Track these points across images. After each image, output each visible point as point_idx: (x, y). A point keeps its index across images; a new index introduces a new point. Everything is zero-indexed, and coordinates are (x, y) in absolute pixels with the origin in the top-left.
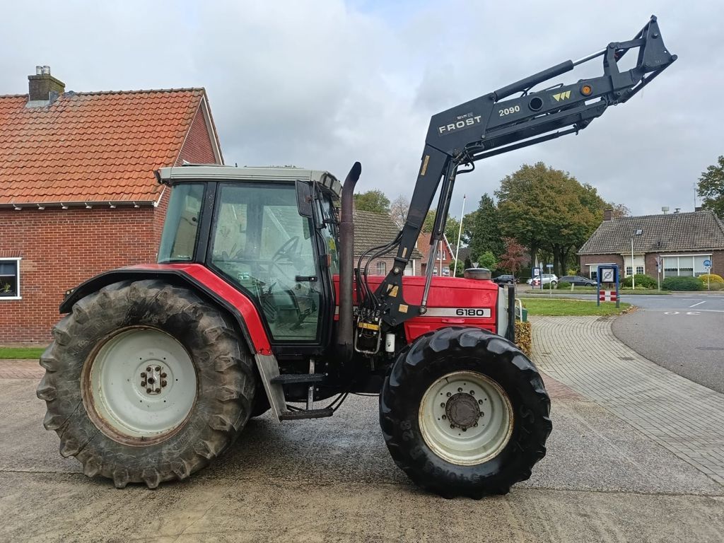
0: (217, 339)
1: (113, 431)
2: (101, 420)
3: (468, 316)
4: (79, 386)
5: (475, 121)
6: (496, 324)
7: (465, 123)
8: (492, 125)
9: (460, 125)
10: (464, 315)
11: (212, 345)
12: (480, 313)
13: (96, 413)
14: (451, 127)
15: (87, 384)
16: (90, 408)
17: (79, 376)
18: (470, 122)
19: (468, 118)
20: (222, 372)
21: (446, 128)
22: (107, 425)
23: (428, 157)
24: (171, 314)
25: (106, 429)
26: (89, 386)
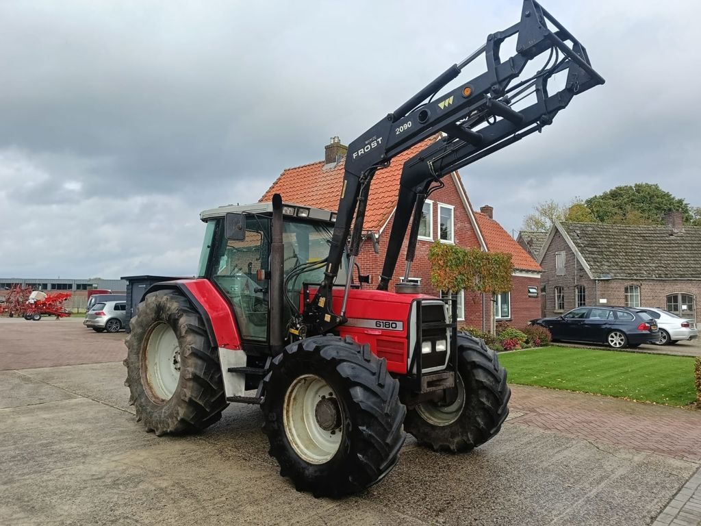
0: (186, 333)
1: (152, 392)
2: (148, 384)
3: (384, 328)
4: (139, 359)
5: (378, 142)
6: (408, 337)
7: (371, 146)
8: (392, 143)
9: (367, 149)
10: (381, 327)
11: (183, 337)
12: (394, 325)
13: (147, 379)
14: (361, 152)
15: (145, 358)
16: (144, 375)
17: (139, 352)
18: (374, 145)
19: (373, 141)
20: (186, 357)
21: (358, 154)
22: (151, 388)
23: (346, 181)
24: (169, 313)
25: (148, 390)
26: (145, 361)
